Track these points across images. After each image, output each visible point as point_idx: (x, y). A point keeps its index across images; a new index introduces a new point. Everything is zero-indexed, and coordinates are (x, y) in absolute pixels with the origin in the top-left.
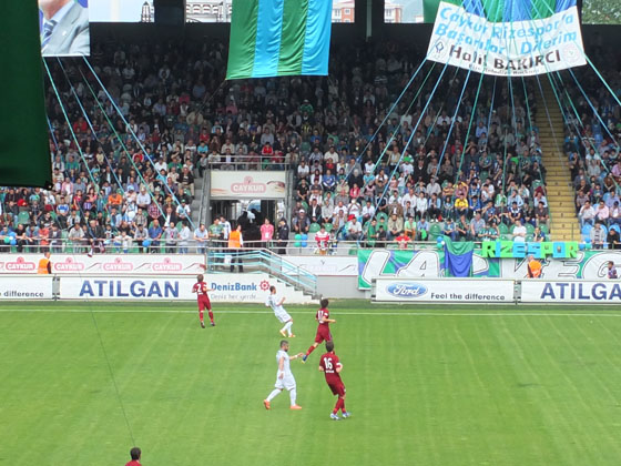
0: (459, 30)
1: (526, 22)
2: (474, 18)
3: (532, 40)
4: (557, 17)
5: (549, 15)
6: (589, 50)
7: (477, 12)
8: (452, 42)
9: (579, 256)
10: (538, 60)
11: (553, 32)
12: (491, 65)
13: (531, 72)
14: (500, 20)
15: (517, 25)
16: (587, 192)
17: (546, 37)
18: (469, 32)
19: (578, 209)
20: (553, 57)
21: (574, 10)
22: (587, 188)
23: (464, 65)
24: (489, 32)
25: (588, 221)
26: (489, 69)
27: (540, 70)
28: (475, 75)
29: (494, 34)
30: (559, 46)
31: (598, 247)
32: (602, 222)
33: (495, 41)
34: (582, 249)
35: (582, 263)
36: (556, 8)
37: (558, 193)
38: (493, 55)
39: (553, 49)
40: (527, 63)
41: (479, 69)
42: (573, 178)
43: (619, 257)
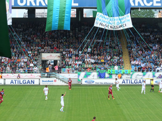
0: (102, 19)
1: (118, 17)
2: (105, 16)
3: (119, 21)
4: (125, 16)
5: (123, 15)
6: (133, 24)
7: (106, 15)
8: (100, 22)
9: (131, 73)
10: (121, 26)
11: (124, 19)
12: (109, 27)
13: (119, 29)
14: (112, 17)
15: (116, 18)
16: (133, 58)
17: (123, 21)
18: (104, 19)
19: (131, 62)
20: (124, 25)
21: (129, 14)
23: (103, 27)
24: (109, 19)
25: (133, 65)
26: (109, 28)
27: (121, 28)
28: (106, 30)
29: (110, 20)
30: (126, 23)
31: (136, 71)
32: (136, 65)
33: (111, 22)
34: (132, 71)
35: (132, 75)
36: (125, 14)
37: (125, 58)
38: (110, 25)
39: (124, 24)
40: (118, 27)
41: (107, 28)
42: (129, 54)
43: (141, 73)
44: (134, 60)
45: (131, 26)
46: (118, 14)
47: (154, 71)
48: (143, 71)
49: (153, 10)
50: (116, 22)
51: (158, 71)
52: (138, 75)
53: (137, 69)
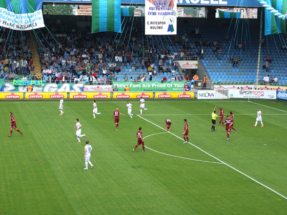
0: (6, 16)
1: (26, 14)
2: (11, 13)
3: (28, 19)
4: (36, 12)
5: (33, 12)
6: (45, 23)
7: (11, 11)
8: (4, 20)
9: (43, 85)
10: (30, 25)
11: (34, 17)
12: (15, 27)
13: (28, 29)
14: (18, 13)
15: (23, 15)
16: (45, 65)
17: (32, 19)
18: (9, 17)
19: (42, 70)
20: (34, 25)
21: (41, 10)
22: (45, 64)
23: (8, 27)
24: (15, 17)
25: (45, 74)
26: (15, 28)
27: (31, 28)
28: (12, 30)
29: (17, 17)
30: (36, 21)
31: (48, 82)
32: (50, 74)
33: (17, 20)
34: (43, 83)
35: (44, 87)
36: (35, 10)
37: (36, 64)
38: (16, 24)
39: (34, 22)
40: (27, 26)
41: (12, 28)
42: (40, 61)
43: (55, 85)
44: (47, 68)
45: (43, 26)
46: (27, 10)
47: (73, 82)
48: (57, 83)
49: (71, 6)
50: (24, 20)
51: (77, 82)
52: (51, 87)
53: (50, 79)
